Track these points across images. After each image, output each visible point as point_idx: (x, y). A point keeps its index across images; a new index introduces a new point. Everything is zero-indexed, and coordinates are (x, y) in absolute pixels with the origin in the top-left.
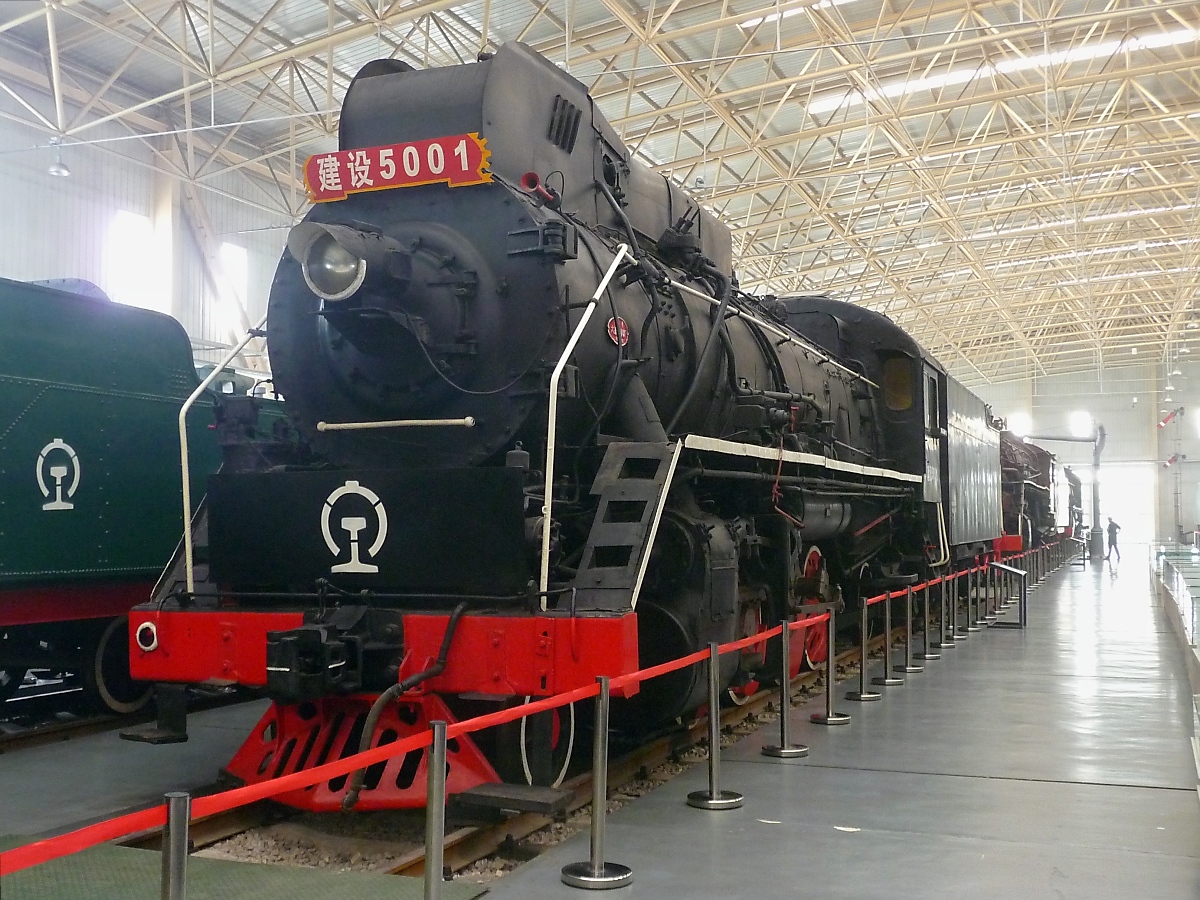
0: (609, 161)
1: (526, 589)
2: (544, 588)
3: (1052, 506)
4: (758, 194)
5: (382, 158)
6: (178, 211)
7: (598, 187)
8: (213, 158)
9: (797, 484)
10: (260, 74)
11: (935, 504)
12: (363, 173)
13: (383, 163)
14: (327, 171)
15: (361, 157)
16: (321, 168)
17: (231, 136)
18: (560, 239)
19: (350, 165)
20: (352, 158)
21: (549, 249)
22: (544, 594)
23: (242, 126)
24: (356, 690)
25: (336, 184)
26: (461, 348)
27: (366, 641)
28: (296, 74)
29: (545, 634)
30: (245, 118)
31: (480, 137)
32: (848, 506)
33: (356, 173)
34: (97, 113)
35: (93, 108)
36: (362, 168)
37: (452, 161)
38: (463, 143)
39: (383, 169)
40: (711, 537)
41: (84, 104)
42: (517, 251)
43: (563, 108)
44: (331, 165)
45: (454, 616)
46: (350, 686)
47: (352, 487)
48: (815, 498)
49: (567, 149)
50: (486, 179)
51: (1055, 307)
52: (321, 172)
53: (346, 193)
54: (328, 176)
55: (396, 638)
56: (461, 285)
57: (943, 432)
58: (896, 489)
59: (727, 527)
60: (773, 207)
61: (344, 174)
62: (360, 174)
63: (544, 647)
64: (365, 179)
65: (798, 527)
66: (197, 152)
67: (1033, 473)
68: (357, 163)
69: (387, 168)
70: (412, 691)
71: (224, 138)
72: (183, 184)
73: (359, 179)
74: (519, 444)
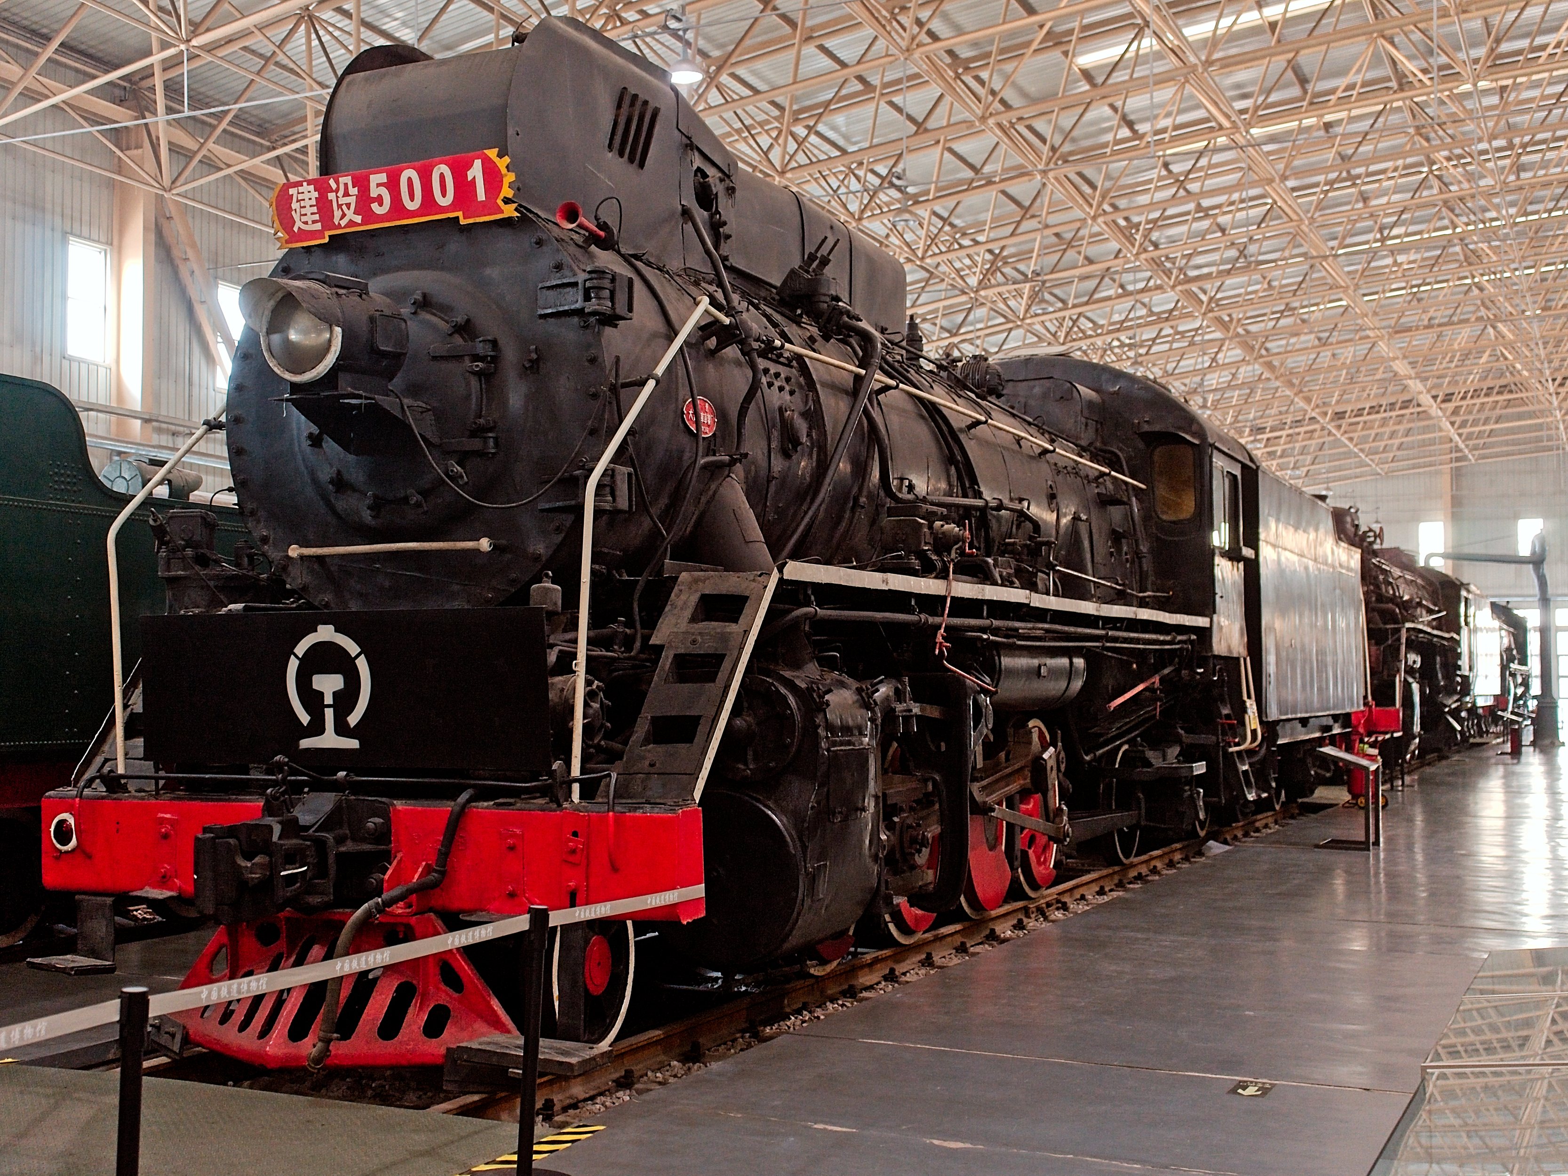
0: (705, 175)
1: (551, 774)
2: (576, 771)
3: (1464, 662)
4: (1004, 192)
5: (373, 185)
6: (152, 237)
7: (686, 213)
8: (199, 157)
9: (983, 630)
10: (260, 37)
11: (1238, 659)
12: (348, 205)
13: (374, 193)
14: (303, 203)
15: (346, 185)
16: (295, 199)
17: (224, 125)
18: (606, 293)
19: (331, 196)
20: (334, 186)
21: (592, 306)
22: (576, 780)
23: (240, 109)
24: (327, 906)
25: (314, 222)
26: (476, 444)
27: (340, 841)
28: (314, 36)
29: (575, 834)
30: (245, 97)
31: (500, 156)
32: (1079, 662)
33: (340, 206)
34: (31, 96)
35: (26, 88)
36: (347, 200)
37: (464, 189)
38: (478, 163)
39: (374, 200)
40: (828, 705)
41: (14, 84)
42: (550, 311)
43: (632, 104)
44: (306, 196)
45: (457, 809)
46: (315, 900)
47: (325, 633)
48: (1013, 650)
49: (637, 161)
50: (509, 211)
51: (1487, 353)
52: (295, 205)
53: (328, 234)
54: (303, 211)
55: (383, 835)
56: (476, 358)
57: (1247, 552)
58: (1162, 638)
59: (859, 691)
60: (1026, 211)
61: (324, 207)
62: (344, 207)
63: (573, 851)
64: (350, 215)
65: (986, 692)
66: (174, 148)
67: (1430, 611)
68: (341, 193)
69: (380, 200)
70: (399, 909)
71: (214, 127)
72: (160, 199)
73: (344, 215)
74: (547, 575)
